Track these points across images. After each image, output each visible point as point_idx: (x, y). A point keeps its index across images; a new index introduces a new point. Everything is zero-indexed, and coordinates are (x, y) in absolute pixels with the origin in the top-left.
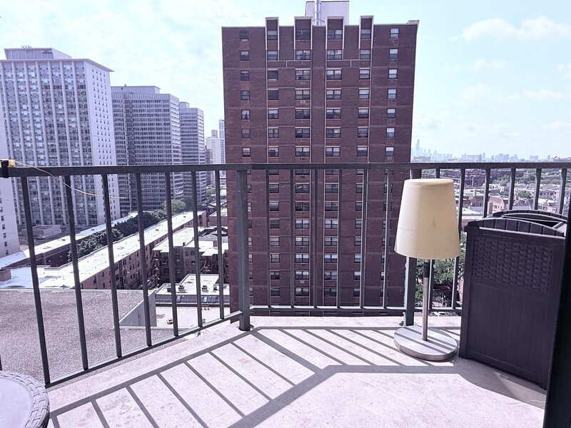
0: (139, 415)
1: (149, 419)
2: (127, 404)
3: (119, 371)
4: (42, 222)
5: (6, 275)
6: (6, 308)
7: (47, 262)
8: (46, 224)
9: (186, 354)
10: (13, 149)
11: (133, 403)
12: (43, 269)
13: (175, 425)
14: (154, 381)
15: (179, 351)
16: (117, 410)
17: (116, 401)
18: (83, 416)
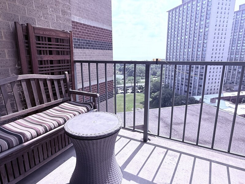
0: (174, 165)
1: (175, 169)
2: (175, 158)
3: (184, 147)
4: (235, 83)
5: (214, 101)
6: (210, 113)
7: (232, 100)
8: (236, 84)
9: (215, 159)
10: (231, 50)
11: (177, 160)
12: (229, 103)
13: (180, 178)
14: (191, 159)
15: (214, 156)
16: (171, 158)
17: (173, 155)
18: (161, 152)
